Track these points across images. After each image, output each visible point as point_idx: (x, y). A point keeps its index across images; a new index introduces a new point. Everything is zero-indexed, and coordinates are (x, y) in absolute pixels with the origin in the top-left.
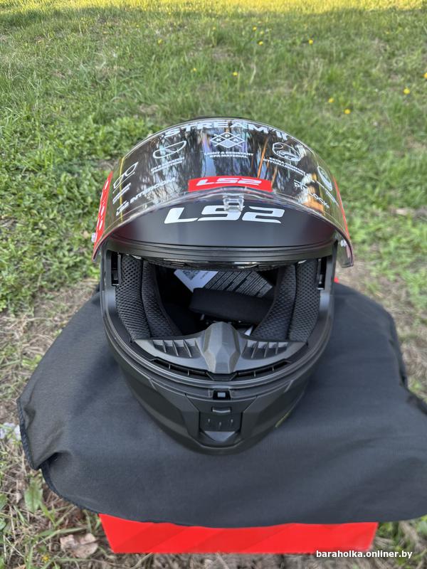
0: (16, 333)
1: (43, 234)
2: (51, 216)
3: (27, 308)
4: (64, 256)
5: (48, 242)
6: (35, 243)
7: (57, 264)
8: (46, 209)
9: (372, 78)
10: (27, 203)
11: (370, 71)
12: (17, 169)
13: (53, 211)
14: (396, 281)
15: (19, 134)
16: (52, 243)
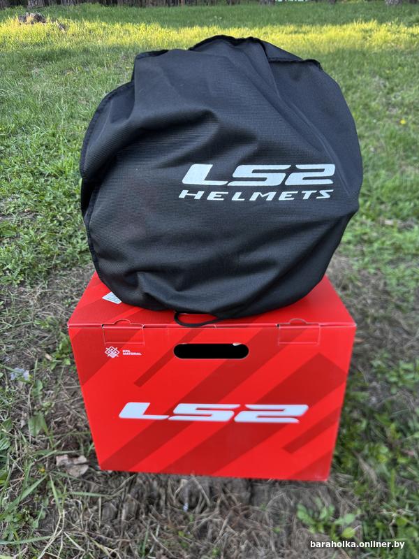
0: (30, 301)
1: (60, 225)
2: (68, 211)
3: (42, 281)
4: (78, 242)
5: (64, 231)
6: (53, 232)
7: (71, 248)
8: (65, 205)
9: (371, 110)
10: (48, 199)
11: (369, 104)
12: (41, 174)
13: (70, 207)
14: (376, 274)
15: (44, 147)
16: (67, 231)
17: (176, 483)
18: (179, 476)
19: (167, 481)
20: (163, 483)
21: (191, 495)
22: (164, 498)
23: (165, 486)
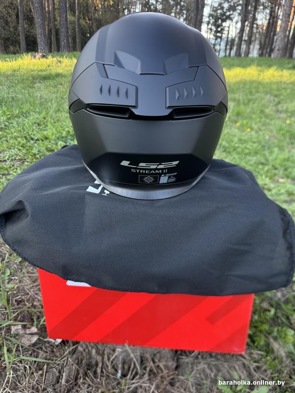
9: (265, 114)
10: (34, 152)
11: (264, 110)
12: (32, 139)
15: (37, 125)
17: (111, 352)
18: (115, 345)
19: (104, 350)
20: (101, 352)
21: (124, 363)
22: (100, 365)
23: (103, 355)
